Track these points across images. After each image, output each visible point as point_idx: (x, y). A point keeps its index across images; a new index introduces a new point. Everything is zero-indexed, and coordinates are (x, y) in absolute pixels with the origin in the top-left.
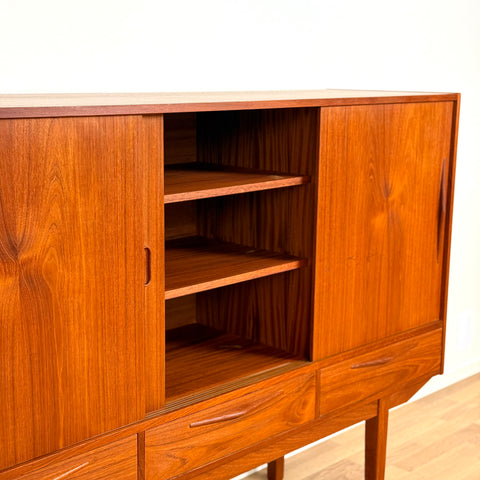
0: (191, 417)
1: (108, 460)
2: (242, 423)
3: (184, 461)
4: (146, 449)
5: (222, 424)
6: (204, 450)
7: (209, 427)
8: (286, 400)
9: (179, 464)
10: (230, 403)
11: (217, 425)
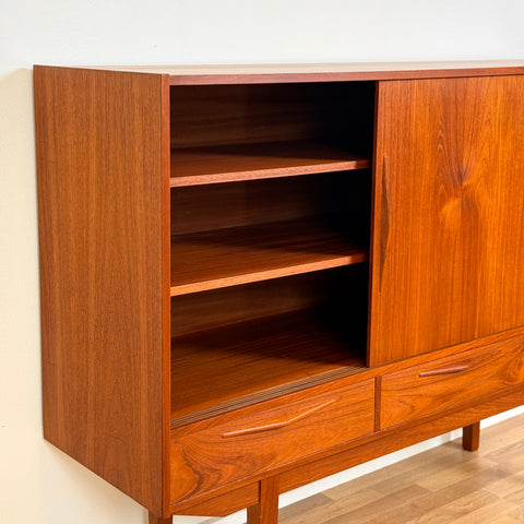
0: (420, 366)
1: (353, 400)
2: (465, 377)
3: (413, 408)
4: (382, 393)
5: (447, 376)
6: (430, 399)
7: (435, 378)
8: (504, 359)
9: (409, 410)
10: (454, 357)
11: (441, 377)
